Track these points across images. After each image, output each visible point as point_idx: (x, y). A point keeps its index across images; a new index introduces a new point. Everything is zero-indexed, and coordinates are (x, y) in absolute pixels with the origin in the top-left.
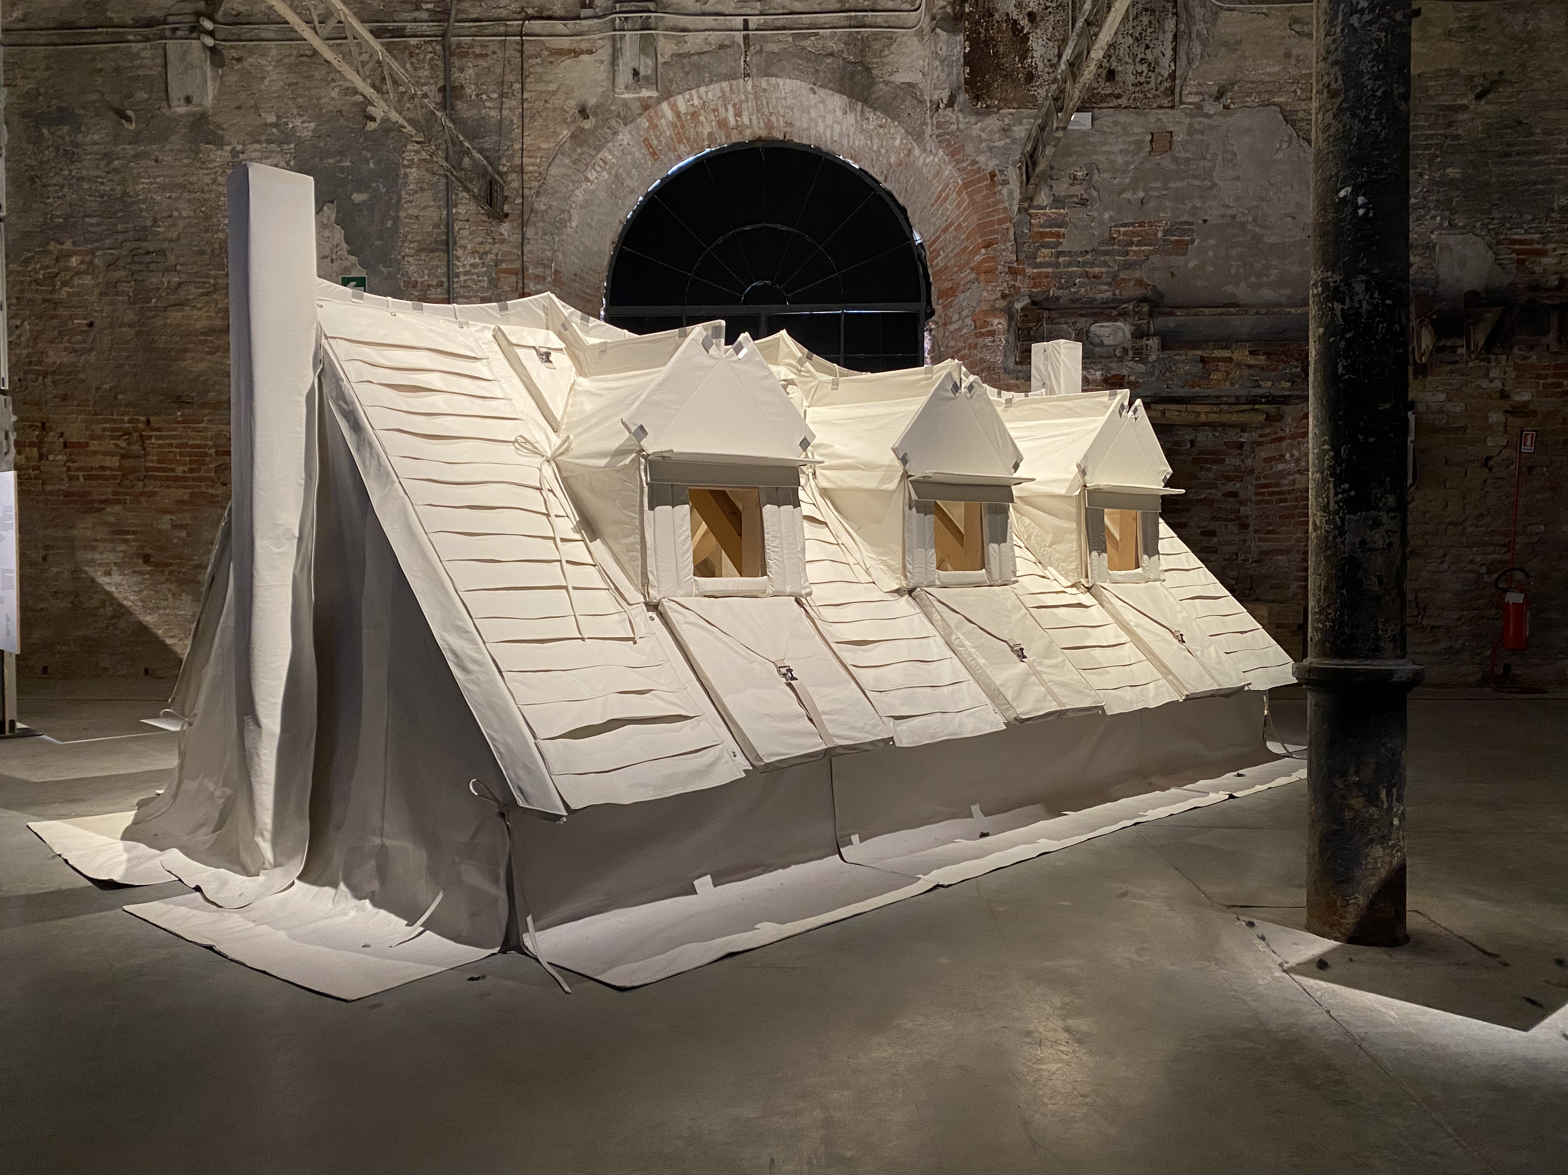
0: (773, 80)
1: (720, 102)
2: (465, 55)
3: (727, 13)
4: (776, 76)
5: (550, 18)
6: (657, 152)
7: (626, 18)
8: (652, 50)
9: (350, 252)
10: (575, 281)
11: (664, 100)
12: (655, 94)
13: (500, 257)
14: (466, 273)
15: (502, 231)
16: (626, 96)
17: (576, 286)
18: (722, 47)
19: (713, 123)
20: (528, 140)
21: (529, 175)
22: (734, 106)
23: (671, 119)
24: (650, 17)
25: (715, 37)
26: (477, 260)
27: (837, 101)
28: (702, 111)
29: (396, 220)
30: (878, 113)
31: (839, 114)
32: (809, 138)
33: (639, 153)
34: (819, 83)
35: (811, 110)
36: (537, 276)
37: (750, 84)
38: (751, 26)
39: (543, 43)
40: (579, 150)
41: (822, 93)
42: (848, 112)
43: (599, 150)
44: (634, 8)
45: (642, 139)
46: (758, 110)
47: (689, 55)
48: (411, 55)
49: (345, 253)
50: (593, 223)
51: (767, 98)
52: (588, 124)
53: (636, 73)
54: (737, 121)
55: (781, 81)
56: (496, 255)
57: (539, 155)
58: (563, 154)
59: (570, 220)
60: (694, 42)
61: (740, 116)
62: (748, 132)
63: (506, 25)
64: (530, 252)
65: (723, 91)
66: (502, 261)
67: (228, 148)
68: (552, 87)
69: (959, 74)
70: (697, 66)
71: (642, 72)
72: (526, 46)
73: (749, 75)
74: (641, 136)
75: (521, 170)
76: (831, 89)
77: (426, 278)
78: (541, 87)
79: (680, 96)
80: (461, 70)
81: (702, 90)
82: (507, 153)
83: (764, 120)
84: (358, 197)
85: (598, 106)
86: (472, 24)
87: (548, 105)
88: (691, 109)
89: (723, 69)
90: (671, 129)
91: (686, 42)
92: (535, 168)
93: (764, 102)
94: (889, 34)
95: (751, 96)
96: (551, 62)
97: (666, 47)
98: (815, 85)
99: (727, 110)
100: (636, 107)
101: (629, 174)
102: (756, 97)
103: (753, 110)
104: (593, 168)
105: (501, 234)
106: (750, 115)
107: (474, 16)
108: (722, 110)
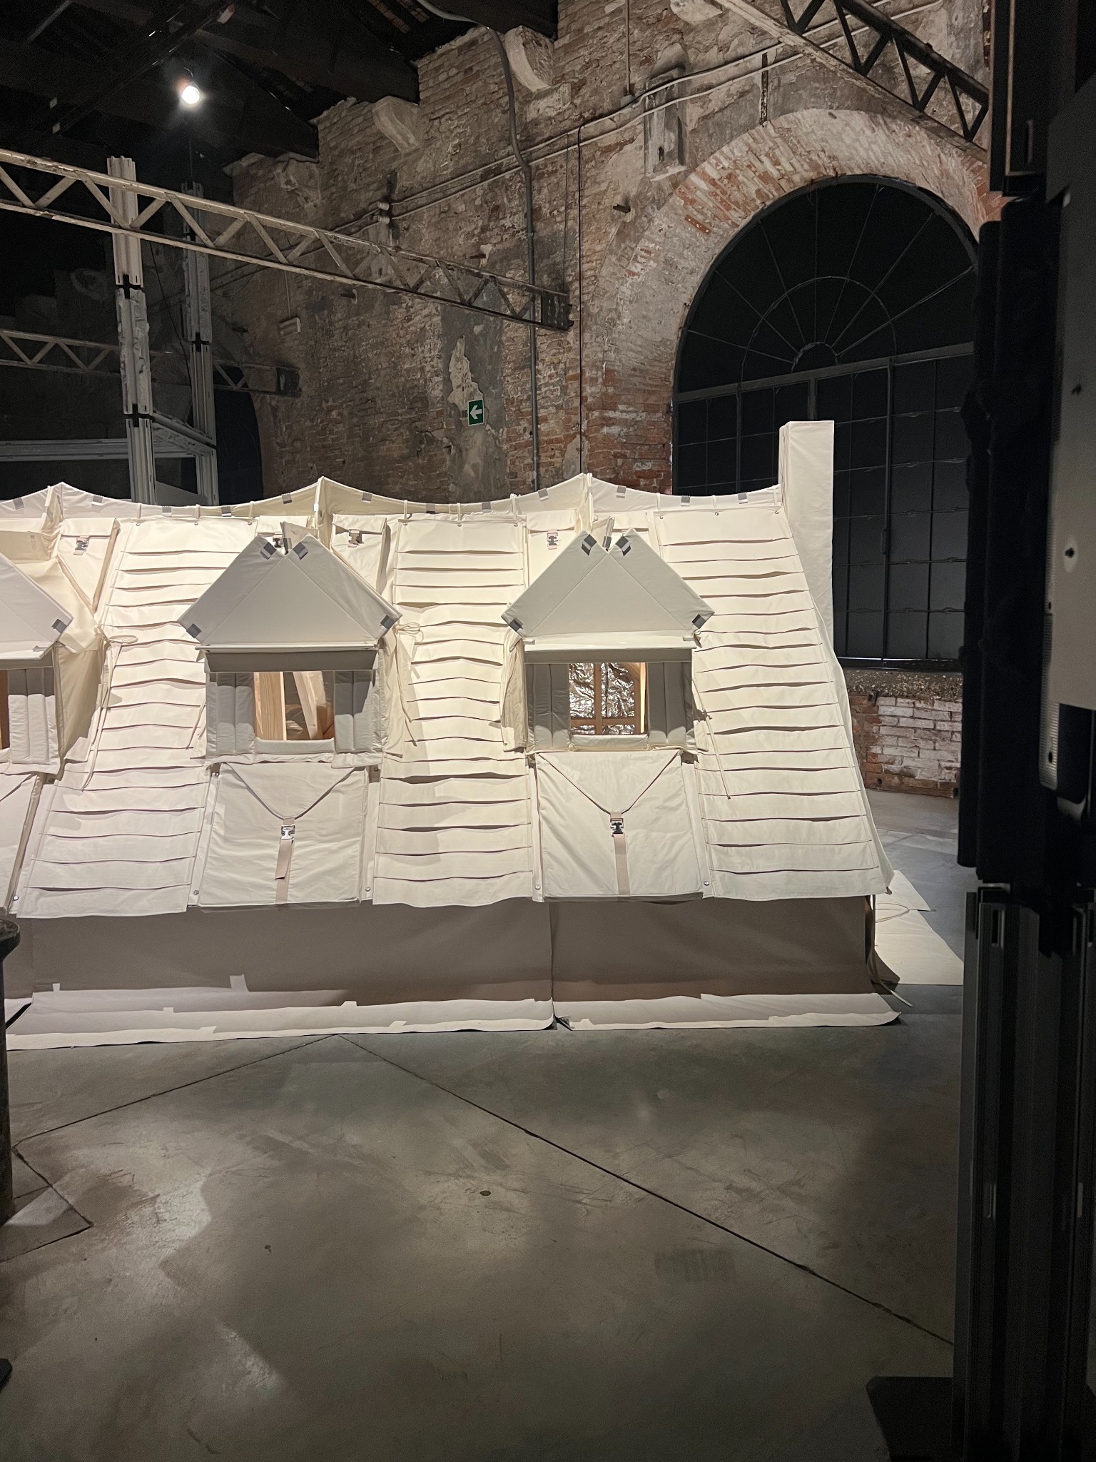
0: (790, 116)
1: (751, 157)
2: (541, 176)
3: (747, 53)
4: (792, 111)
5: (601, 116)
6: (708, 226)
7: (654, 94)
8: (675, 121)
9: (473, 380)
10: (633, 376)
11: (691, 173)
12: (683, 168)
13: (568, 365)
14: (546, 385)
15: (569, 339)
16: (658, 178)
17: (635, 380)
18: (742, 94)
19: (756, 179)
20: (586, 246)
21: (587, 281)
22: (768, 155)
23: (706, 188)
24: (673, 85)
25: (736, 86)
26: (553, 371)
27: (859, 120)
28: (738, 171)
29: (500, 343)
30: (899, 122)
31: (868, 132)
33: (687, 233)
34: (835, 106)
35: (843, 136)
36: (592, 379)
37: (770, 127)
38: (770, 59)
39: (596, 143)
40: (623, 246)
41: (841, 114)
42: (876, 129)
43: (637, 241)
44: (661, 82)
45: (683, 218)
46: (794, 153)
47: (714, 113)
48: (507, 190)
49: (470, 380)
51: (795, 137)
52: (629, 217)
53: (661, 150)
54: (778, 170)
55: (798, 115)
56: (565, 365)
57: (594, 258)
58: (611, 253)
59: (619, 318)
60: (718, 97)
61: (779, 164)
62: (796, 178)
63: (568, 136)
64: (587, 356)
65: (747, 145)
66: (569, 368)
67: (404, 305)
68: (603, 187)
70: (718, 124)
71: (666, 150)
72: (585, 152)
73: (766, 120)
74: (680, 215)
75: (580, 277)
76: (848, 108)
77: (519, 394)
78: (596, 190)
79: (706, 163)
80: (539, 191)
81: (725, 149)
82: (572, 262)
83: (804, 160)
84: (477, 329)
85: (639, 194)
86: (543, 145)
87: (601, 207)
88: (725, 173)
89: (743, 120)
90: (713, 198)
91: (710, 101)
92: (592, 272)
93: (795, 141)
95: (779, 140)
96: (603, 162)
97: (692, 114)
98: (831, 108)
99: (762, 162)
100: (667, 187)
101: (681, 255)
102: (785, 140)
103: (789, 154)
104: (635, 259)
105: (568, 343)
106: (789, 160)
107: (546, 136)
108: (757, 164)
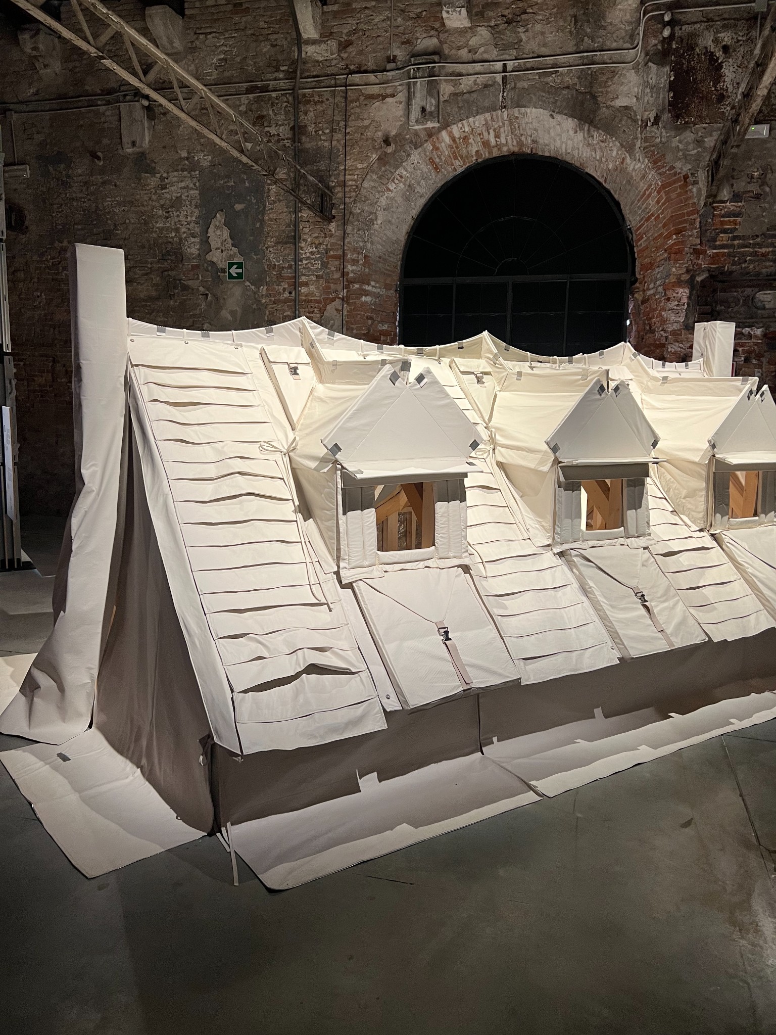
0: (523, 110)
1: (484, 128)
2: (308, 102)
3: (491, 59)
4: (525, 107)
5: (366, 72)
6: (439, 167)
7: (418, 68)
8: (435, 91)
9: (233, 245)
10: (379, 262)
11: (443, 129)
12: (437, 125)
13: (329, 247)
14: (307, 258)
15: (331, 228)
16: (417, 127)
17: (380, 265)
18: (486, 86)
19: (480, 144)
20: (349, 163)
21: (349, 188)
22: (494, 130)
23: (448, 143)
24: (435, 67)
25: (481, 79)
26: (314, 249)
27: (569, 123)
28: (471, 136)
29: (262, 222)
30: (601, 131)
31: (571, 132)
32: (549, 152)
33: (426, 168)
34: (557, 111)
35: (551, 131)
36: (353, 260)
37: (506, 113)
38: (509, 68)
39: (360, 90)
40: (383, 169)
41: (559, 118)
42: (578, 132)
43: (397, 167)
44: (424, 61)
45: (428, 158)
46: (512, 133)
47: (462, 94)
48: (273, 105)
49: (230, 245)
50: (393, 221)
51: (518, 123)
52: (390, 150)
53: (423, 110)
54: (496, 141)
55: (528, 110)
56: (327, 245)
57: (356, 173)
58: (372, 172)
59: (376, 220)
60: (467, 83)
61: (499, 138)
62: (505, 149)
63: (335, 79)
64: (349, 243)
65: (486, 120)
66: (330, 250)
67: (158, 175)
68: (366, 123)
69: (664, 98)
70: (467, 102)
71: (428, 109)
72: (349, 93)
73: (505, 107)
74: (427, 156)
75: (344, 184)
76: (566, 114)
77: (281, 262)
78: (359, 123)
79: (455, 125)
80: (306, 113)
81: (471, 120)
82: (335, 172)
83: (516, 139)
84: (238, 207)
85: (396, 136)
86: (312, 79)
87: (363, 137)
88: (463, 135)
89: (487, 104)
90: (449, 149)
91: (461, 84)
92: (354, 183)
93: (517, 126)
94: (612, 69)
95: (507, 123)
96: (366, 105)
97: (446, 89)
98: (554, 112)
99: (489, 133)
100: (423, 135)
101: (419, 183)
102: (511, 123)
103: (508, 133)
104: (393, 181)
105: (330, 231)
106: (507, 136)
107: (314, 73)
108: (485, 134)
